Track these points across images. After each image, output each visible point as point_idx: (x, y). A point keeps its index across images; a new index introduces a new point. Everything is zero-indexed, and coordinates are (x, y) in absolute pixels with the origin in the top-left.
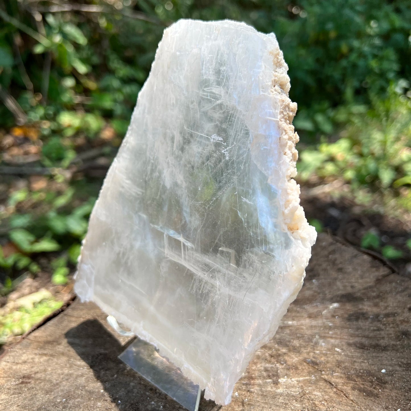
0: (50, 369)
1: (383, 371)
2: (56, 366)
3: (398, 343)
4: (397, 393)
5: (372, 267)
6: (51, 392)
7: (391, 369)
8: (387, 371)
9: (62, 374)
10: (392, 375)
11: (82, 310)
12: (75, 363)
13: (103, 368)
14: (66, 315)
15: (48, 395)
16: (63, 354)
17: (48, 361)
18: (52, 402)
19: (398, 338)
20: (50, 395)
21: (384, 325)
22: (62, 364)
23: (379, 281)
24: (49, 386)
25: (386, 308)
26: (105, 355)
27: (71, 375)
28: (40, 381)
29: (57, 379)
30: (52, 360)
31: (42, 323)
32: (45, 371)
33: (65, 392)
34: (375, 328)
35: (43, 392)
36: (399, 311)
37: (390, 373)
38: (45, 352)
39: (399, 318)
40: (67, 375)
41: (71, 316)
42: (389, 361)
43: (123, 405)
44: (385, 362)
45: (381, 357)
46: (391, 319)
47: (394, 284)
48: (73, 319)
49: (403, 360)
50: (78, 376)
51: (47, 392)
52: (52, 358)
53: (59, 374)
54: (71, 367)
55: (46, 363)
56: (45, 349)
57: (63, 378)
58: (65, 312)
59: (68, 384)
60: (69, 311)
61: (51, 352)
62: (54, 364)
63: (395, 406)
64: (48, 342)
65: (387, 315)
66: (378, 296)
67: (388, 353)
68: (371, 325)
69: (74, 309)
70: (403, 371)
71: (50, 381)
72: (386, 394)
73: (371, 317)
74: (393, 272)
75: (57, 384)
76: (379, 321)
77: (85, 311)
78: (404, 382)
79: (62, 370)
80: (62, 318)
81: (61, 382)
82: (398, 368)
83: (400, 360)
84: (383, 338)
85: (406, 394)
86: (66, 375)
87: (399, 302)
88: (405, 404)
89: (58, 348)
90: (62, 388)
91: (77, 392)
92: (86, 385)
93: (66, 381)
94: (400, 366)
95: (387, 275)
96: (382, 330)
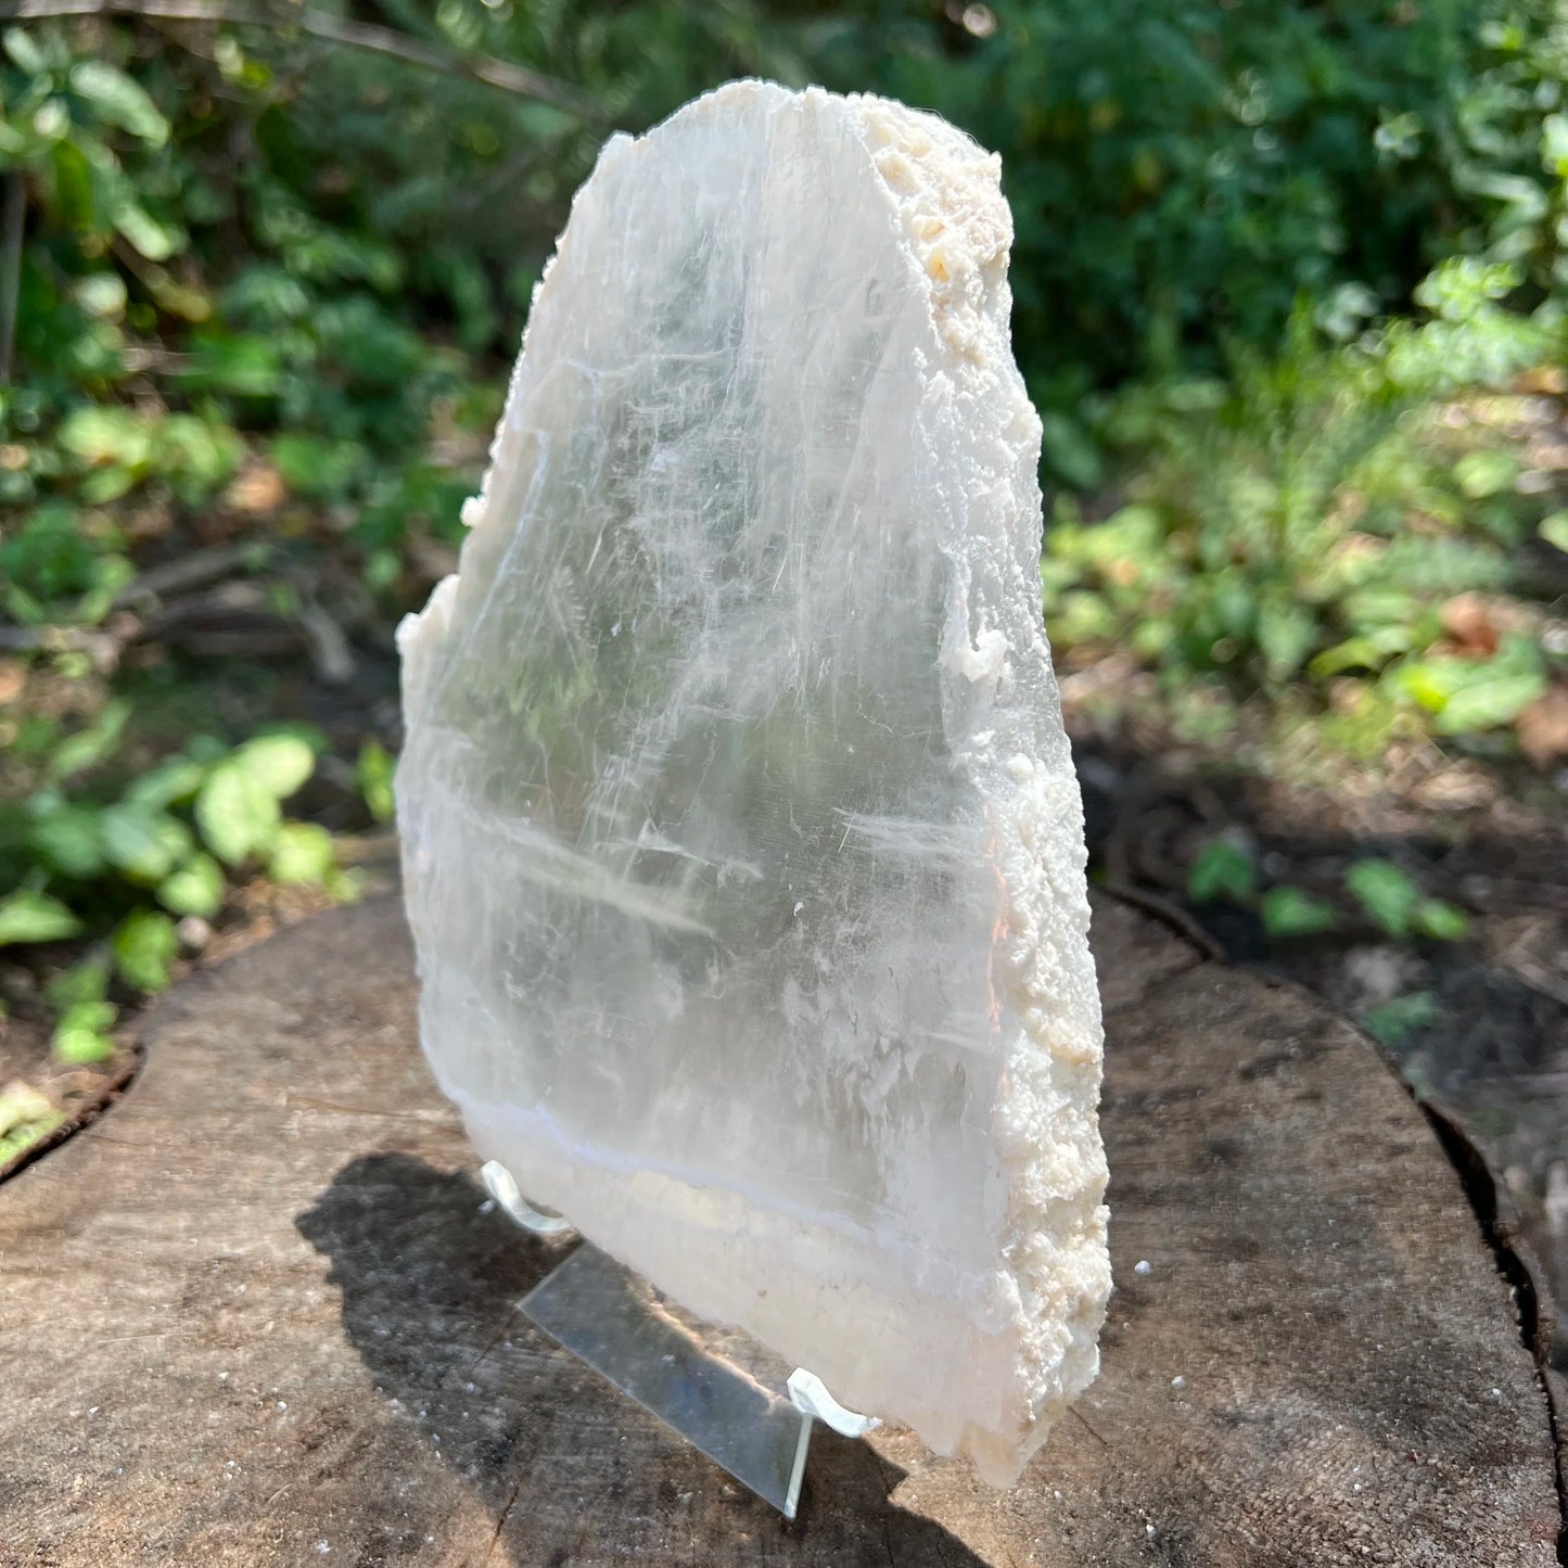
0: (41, 1317)
1: (1142, 1266)
2: (64, 1305)
3: (1196, 1179)
4: (1179, 1332)
5: (1139, 942)
6: (49, 1387)
7: (1166, 1258)
8: (1152, 1266)
9: (86, 1331)
10: (1168, 1278)
11: (152, 1119)
12: (128, 1292)
13: (226, 1305)
14: (96, 1138)
15: (39, 1399)
16: (87, 1266)
17: (34, 1290)
18: (52, 1420)
19: (1199, 1165)
20: (44, 1397)
21: (1160, 1125)
22: (83, 1300)
23: (1155, 989)
24: (41, 1369)
25: (1170, 1071)
26: (236, 1260)
27: (116, 1331)
28: (9, 1357)
29: (67, 1345)
30: (50, 1287)
31: (10, 1168)
32: (25, 1322)
33: (97, 1385)
34: (1130, 1136)
35: (21, 1389)
36: (1211, 1080)
37: (1162, 1274)
38: (25, 1263)
39: (1207, 1103)
40: (103, 1332)
41: (113, 1141)
42: (1163, 1236)
43: (294, 1413)
44: (1155, 1240)
45: (1141, 1224)
46: (1181, 1107)
47: (1203, 997)
48: (124, 1151)
49: (1205, 1231)
50: (141, 1332)
51: (34, 1390)
52: (48, 1281)
53: (75, 1331)
54: (116, 1305)
55: (26, 1300)
56: (23, 1254)
57: (86, 1344)
58: (95, 1130)
59: (107, 1359)
60: (108, 1124)
61: (44, 1263)
62: (57, 1299)
63: (1167, 1368)
64: (37, 1231)
65: (1171, 1096)
66: (1149, 1037)
67: (1164, 1211)
68: (1116, 1127)
69: (123, 1117)
70: (1204, 1263)
71: (43, 1354)
72: (1144, 1335)
73: (1121, 1101)
74: (1206, 956)
75: (68, 1362)
76: (1144, 1114)
77: (163, 1124)
78: (1204, 1297)
79: (84, 1318)
80: (82, 1148)
81: (80, 1356)
82: (1188, 1256)
83: (1198, 1230)
84: (1152, 1167)
85: (1206, 1332)
86: (97, 1333)
87: (1214, 1051)
88: (1198, 1360)
89: (71, 1248)
90: (85, 1374)
91: (138, 1383)
92: (167, 1359)
93: (99, 1352)
94: (1195, 1249)
95: (1185, 969)
96: (1152, 1142)
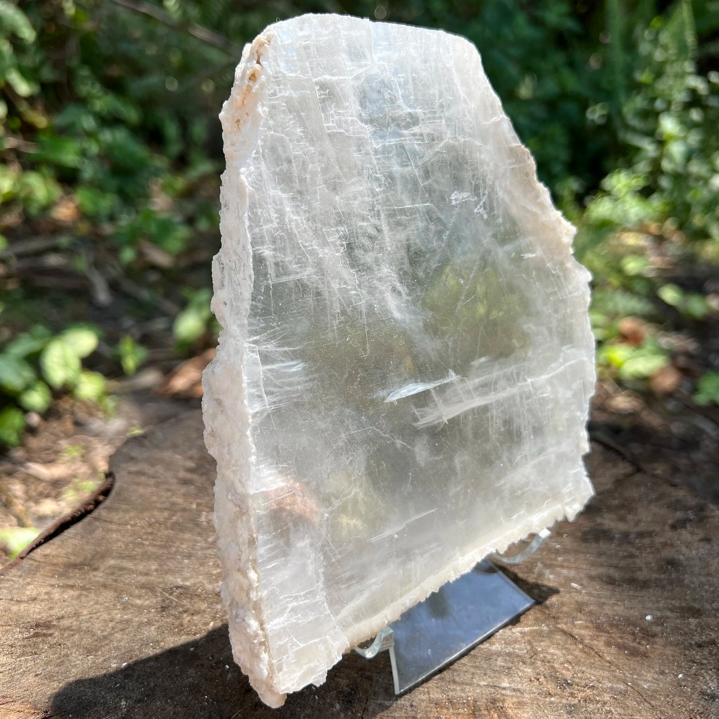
0: (85, 612)
1: (649, 618)
2: (96, 606)
3: (662, 576)
4: (674, 651)
5: (606, 460)
6: (97, 651)
7: (659, 614)
8: (654, 618)
9: (111, 621)
10: (662, 624)
11: (126, 511)
12: (133, 602)
13: (185, 612)
14: (96, 519)
15: (92, 657)
16: (105, 586)
17: (79, 597)
18: (102, 668)
19: (661, 569)
20: (95, 656)
21: (638, 549)
22: (107, 604)
23: (619, 482)
24: (90, 641)
25: (638, 523)
26: (186, 588)
27: (128, 621)
28: (71, 633)
29: (103, 628)
30: (86, 596)
31: (52, 531)
32: (77, 615)
33: (123, 651)
34: (625, 554)
35: (81, 650)
36: (657, 529)
37: (658, 621)
38: (71, 583)
39: (659, 540)
40: (121, 622)
41: (107, 521)
42: (654, 603)
43: (235, 672)
44: (650, 605)
45: (642, 597)
46: (647, 541)
47: (642, 489)
48: (114, 527)
49: (673, 602)
50: (140, 625)
51: (89, 652)
52: (84, 593)
53: (105, 621)
54: (125, 608)
55: (75, 602)
56: (68, 578)
57: (113, 628)
58: (95, 514)
59: (125, 637)
60: (101, 511)
61: (79, 583)
62: (91, 603)
63: (673, 669)
64: (75, 566)
65: (641, 535)
66: (622, 506)
67: (651, 590)
68: (618, 549)
69: (109, 509)
70: (677, 618)
71: (88, 632)
72: (658, 652)
73: (617, 536)
74: (639, 470)
75: (105, 637)
76: (630, 543)
77: (132, 514)
78: (681, 635)
79: (109, 614)
80: (90, 524)
81: (111, 634)
82: (669, 614)
83: (669, 601)
84: (640, 569)
85: (687, 652)
86: (118, 622)
87: (655, 514)
88: (687, 666)
89: (95, 576)
90: (115, 644)
91: (146, 651)
92: (159, 638)
93: (121, 633)
94: (672, 611)
95: (628, 476)
96: (637, 557)
